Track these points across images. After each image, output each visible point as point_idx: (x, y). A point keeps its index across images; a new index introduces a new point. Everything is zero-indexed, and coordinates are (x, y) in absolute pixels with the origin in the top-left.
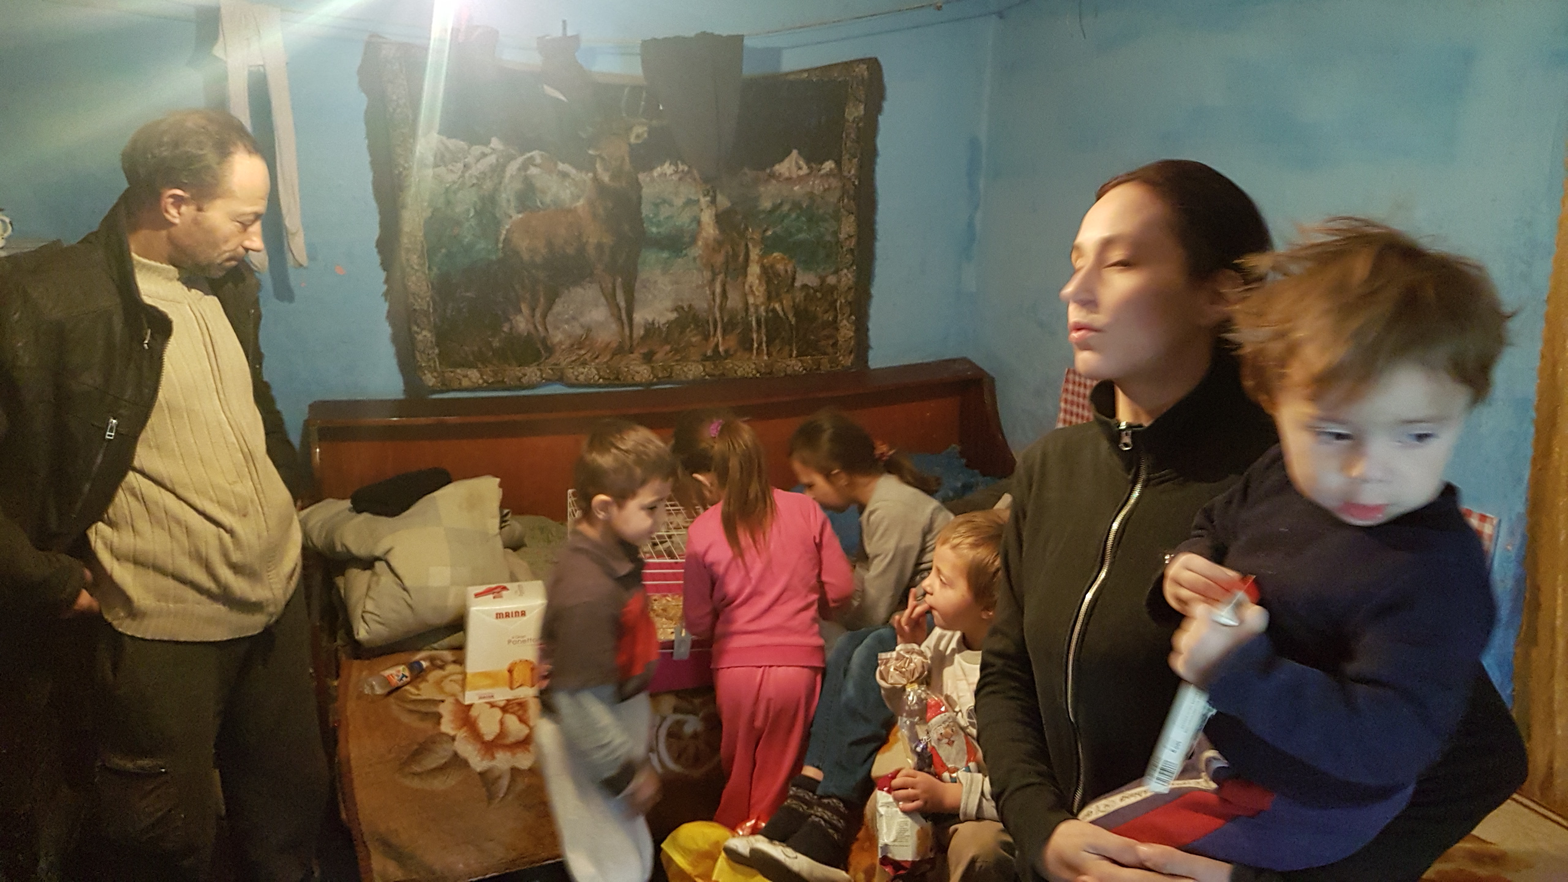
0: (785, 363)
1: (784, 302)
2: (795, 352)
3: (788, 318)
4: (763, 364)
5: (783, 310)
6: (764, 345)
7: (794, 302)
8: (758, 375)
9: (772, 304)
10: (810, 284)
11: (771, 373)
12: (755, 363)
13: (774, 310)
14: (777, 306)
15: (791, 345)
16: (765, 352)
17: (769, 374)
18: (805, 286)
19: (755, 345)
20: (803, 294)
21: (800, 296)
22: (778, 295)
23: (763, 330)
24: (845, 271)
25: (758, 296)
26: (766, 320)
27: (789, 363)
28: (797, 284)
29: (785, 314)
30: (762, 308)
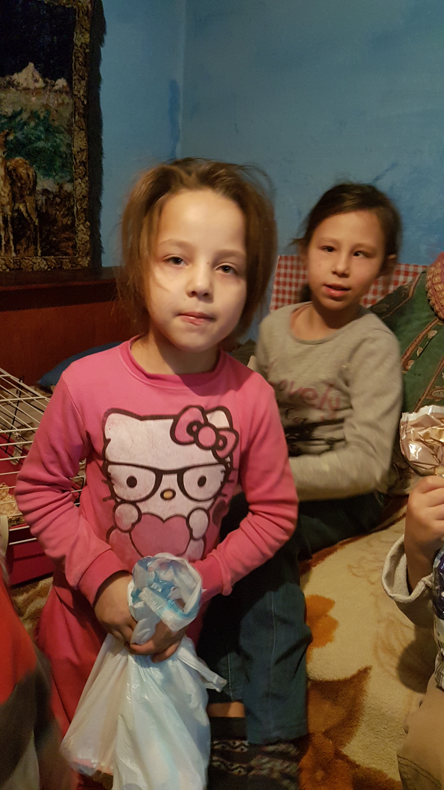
0: (31, 261)
1: (28, 204)
2: (40, 252)
3: (31, 219)
4: (12, 261)
5: (27, 212)
6: (11, 242)
7: (37, 205)
8: (8, 270)
9: (17, 205)
10: (49, 189)
11: (20, 269)
12: (4, 260)
13: (18, 210)
14: (22, 207)
15: (36, 244)
16: (13, 249)
17: (17, 269)
18: (45, 192)
19: (3, 243)
20: (44, 198)
21: (41, 199)
22: (22, 196)
23: (10, 229)
24: (79, 180)
25: (4, 197)
26: (12, 217)
27: (34, 260)
28: (39, 188)
29: (29, 215)
30: (8, 209)
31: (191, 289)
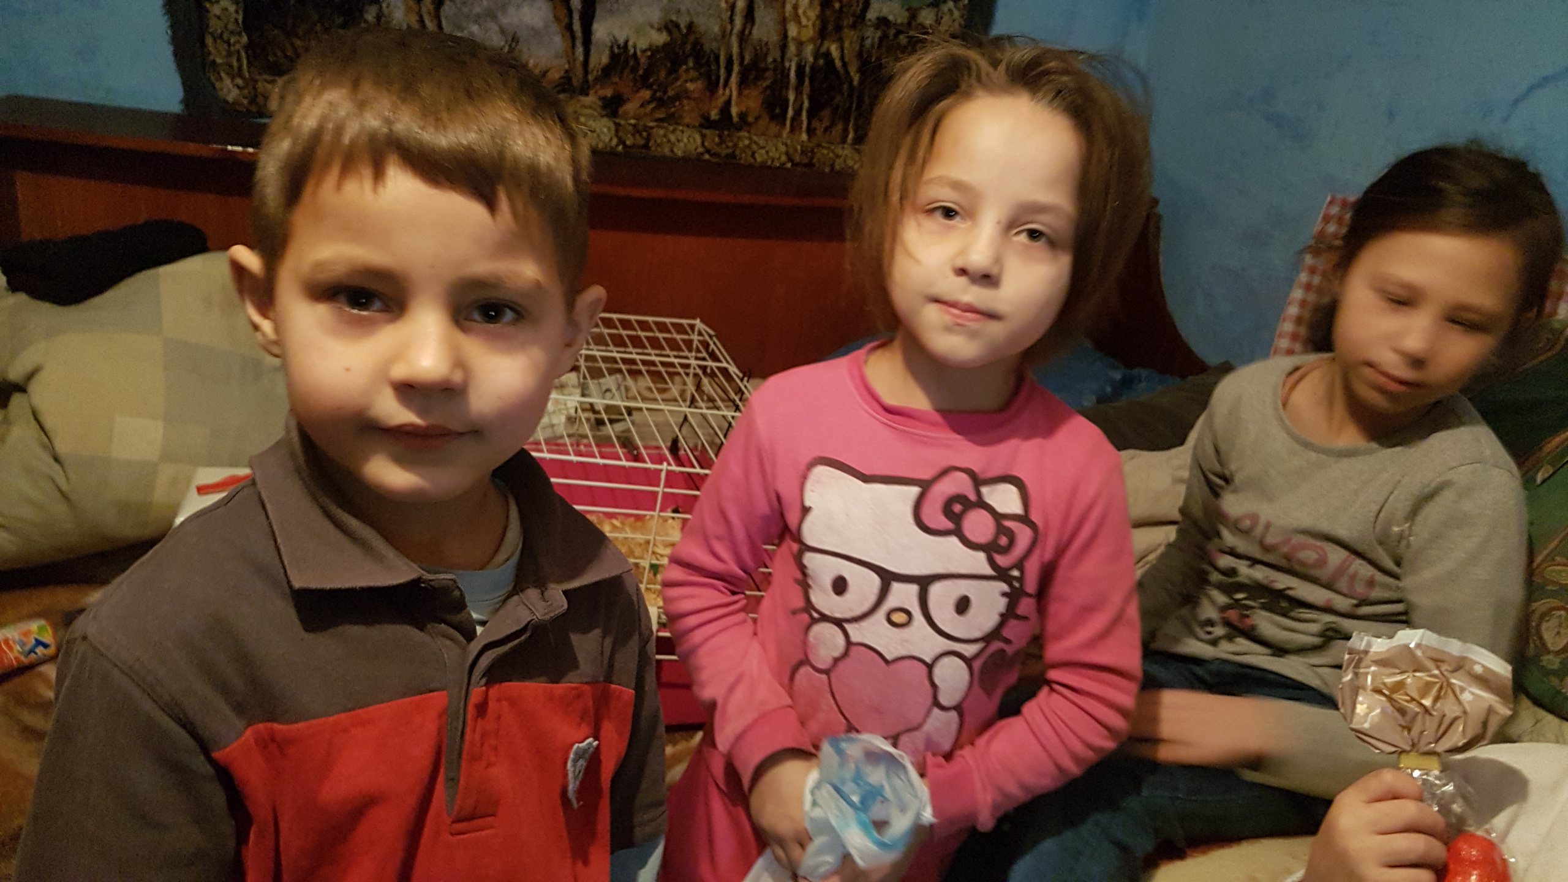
0: (833, 152)
1: (847, 44)
2: (851, 136)
3: (847, 72)
4: (799, 148)
5: (842, 58)
6: (804, 114)
7: (862, 46)
8: (789, 165)
9: (826, 44)
10: (891, 18)
11: (810, 165)
12: (786, 145)
13: (827, 55)
14: (834, 50)
15: (847, 122)
16: (805, 126)
17: (805, 165)
18: (883, 22)
19: (790, 113)
20: (879, 34)
21: (872, 35)
22: (839, 28)
23: (806, 88)
24: (951, 4)
25: (806, 26)
26: (813, 68)
27: (840, 151)
28: (871, 15)
29: (845, 65)
30: (809, 50)
31: (960, 263)
